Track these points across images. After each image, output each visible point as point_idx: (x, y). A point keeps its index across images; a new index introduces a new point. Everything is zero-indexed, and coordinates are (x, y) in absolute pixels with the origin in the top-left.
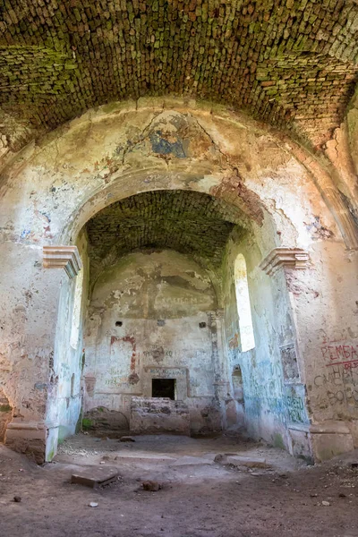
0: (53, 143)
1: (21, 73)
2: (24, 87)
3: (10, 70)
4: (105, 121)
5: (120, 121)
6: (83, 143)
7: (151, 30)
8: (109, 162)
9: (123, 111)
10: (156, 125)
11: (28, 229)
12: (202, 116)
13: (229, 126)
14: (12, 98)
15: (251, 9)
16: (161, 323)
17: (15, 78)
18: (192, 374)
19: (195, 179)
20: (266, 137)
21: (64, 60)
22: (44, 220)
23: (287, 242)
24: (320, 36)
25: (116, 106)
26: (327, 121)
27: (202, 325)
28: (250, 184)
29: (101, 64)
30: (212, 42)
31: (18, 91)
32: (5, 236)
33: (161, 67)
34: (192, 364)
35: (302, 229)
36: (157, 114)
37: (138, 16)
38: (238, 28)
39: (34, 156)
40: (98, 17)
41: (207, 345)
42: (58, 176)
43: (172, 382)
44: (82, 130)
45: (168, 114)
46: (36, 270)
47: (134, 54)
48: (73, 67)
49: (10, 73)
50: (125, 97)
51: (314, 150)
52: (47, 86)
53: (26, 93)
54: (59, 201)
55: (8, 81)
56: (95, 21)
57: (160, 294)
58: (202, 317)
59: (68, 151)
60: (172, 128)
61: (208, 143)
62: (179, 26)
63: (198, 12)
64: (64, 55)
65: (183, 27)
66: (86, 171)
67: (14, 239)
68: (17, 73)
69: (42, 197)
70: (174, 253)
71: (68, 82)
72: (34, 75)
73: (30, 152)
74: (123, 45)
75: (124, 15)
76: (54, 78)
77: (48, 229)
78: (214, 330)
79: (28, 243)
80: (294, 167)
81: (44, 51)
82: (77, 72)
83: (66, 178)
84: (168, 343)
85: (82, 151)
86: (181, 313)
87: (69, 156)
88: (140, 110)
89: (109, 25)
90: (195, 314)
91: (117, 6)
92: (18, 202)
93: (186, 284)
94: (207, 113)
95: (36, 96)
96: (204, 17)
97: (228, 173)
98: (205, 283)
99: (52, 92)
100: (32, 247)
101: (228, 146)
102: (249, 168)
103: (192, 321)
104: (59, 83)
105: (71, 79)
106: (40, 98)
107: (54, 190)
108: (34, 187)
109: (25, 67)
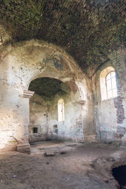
0: (19, 48)
1: (15, 9)
2: (12, 16)
3: (10, 4)
4: (38, 47)
5: (43, 49)
6: (31, 53)
7: (69, 22)
8: (41, 64)
9: (45, 46)
10: (55, 56)
11: (14, 82)
12: (67, 58)
13: (73, 64)
14: (5, 18)
15: (99, 33)
16: (34, 114)
17: (11, 9)
18: (42, 127)
19: (63, 77)
20: (80, 71)
21: (37, 15)
22: (19, 80)
23: (82, 99)
24: (110, 51)
25: (42, 42)
26: (94, 71)
27: (45, 115)
28: (76, 83)
29: (47, 24)
30: (83, 36)
31: (9, 16)
32: (4, 83)
33: (63, 36)
34: (42, 124)
35: (85, 96)
36: (55, 52)
37: (69, 14)
38: (92, 37)
39: (11, 51)
40: (58, 5)
41: (45, 120)
42: (23, 63)
43: (37, 128)
44: (30, 47)
45: (58, 53)
46: (20, 98)
47: (59, 26)
48: (38, 19)
49: (9, 5)
50: (46, 40)
51: (89, 78)
52: (23, 22)
53: (13, 19)
54: (24, 74)
55: (6, 8)
56: (56, 6)
57: (34, 106)
58: (45, 113)
59: (26, 54)
60: (59, 59)
61: (68, 68)
62: (78, 26)
63: (86, 25)
64: (39, 13)
65: (79, 27)
66: (33, 65)
67: (8, 85)
68: (12, 7)
69: (18, 70)
70: (38, 95)
71: (33, 25)
72: (20, 13)
73: (10, 48)
74: (58, 21)
75: (66, 10)
76: (28, 20)
77: (22, 83)
78: (47, 116)
79: (15, 87)
80: (84, 81)
81: (33, 6)
82: (38, 22)
83: (26, 65)
84: (36, 119)
85: (31, 56)
86: (39, 112)
87: (26, 56)
88: (50, 48)
89: (59, 11)
90: (43, 112)
91: (66, 5)
92: (7, 70)
93: (41, 104)
94: (68, 57)
95: (17, 23)
96: (86, 27)
97: (72, 78)
98: (46, 104)
99: (25, 25)
100: (17, 89)
101: (72, 70)
102: (76, 78)
103: (42, 114)
104: (30, 23)
105: (34, 24)
106: (19, 25)
107: (22, 69)
108: (13, 65)
109: (18, 7)
